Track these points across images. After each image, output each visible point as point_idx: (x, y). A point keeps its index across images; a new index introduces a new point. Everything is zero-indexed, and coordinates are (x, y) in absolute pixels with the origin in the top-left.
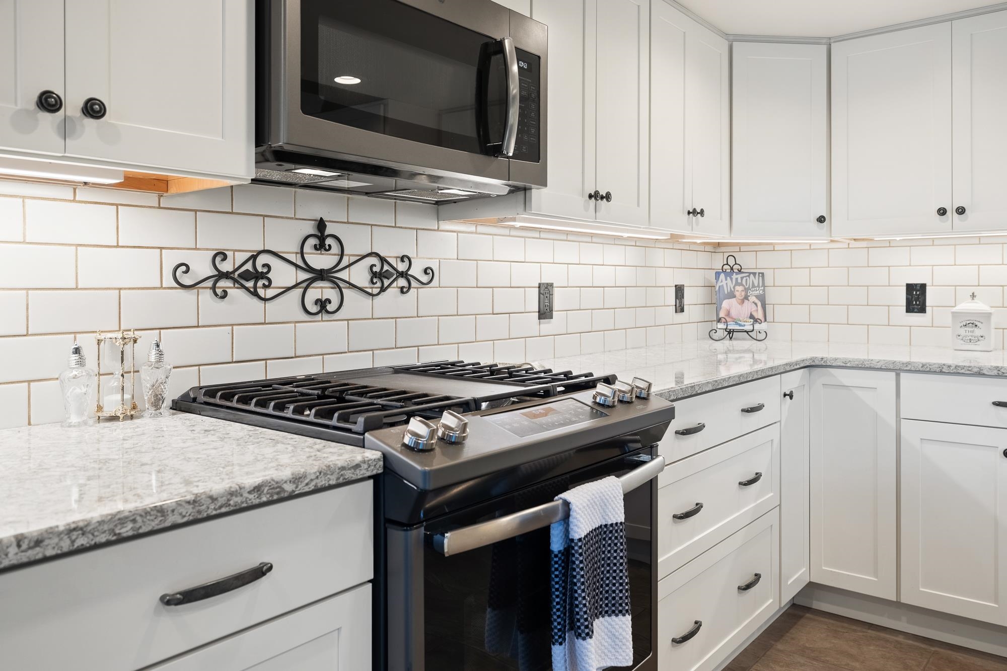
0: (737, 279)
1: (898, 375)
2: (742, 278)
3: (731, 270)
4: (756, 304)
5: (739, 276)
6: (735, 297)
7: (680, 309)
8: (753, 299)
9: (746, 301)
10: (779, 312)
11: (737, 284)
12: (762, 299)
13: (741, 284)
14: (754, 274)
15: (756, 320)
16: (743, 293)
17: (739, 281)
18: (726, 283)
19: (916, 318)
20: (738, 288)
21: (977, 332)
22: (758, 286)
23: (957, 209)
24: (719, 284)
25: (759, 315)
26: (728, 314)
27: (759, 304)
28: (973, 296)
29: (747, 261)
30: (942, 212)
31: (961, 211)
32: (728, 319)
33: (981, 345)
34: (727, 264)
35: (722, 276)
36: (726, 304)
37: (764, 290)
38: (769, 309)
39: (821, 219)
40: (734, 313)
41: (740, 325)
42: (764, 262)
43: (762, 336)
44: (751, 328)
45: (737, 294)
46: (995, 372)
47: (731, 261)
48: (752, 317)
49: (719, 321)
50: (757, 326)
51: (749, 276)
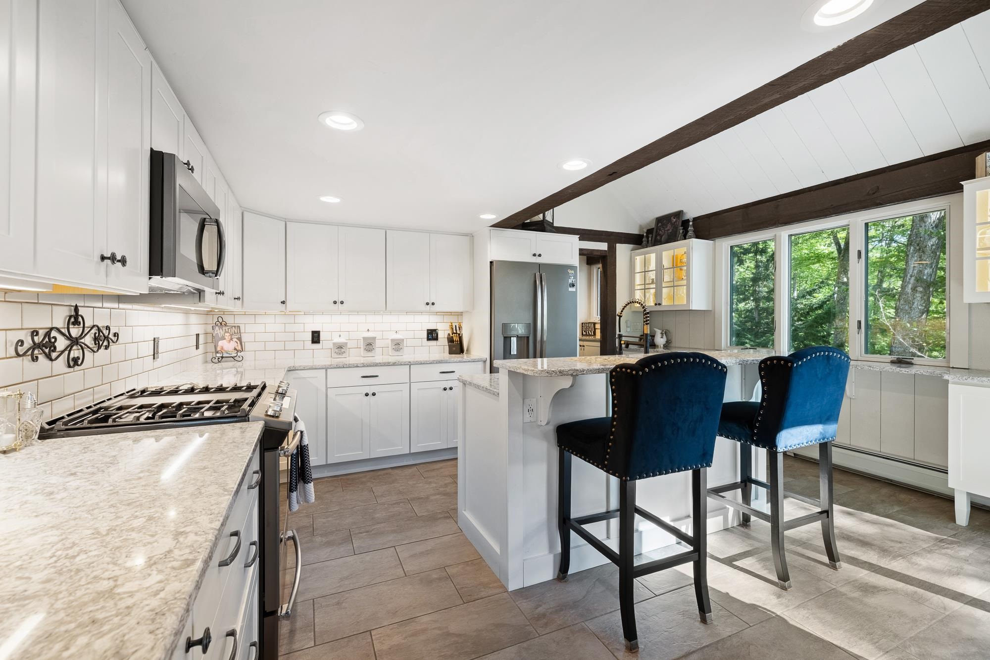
0: (225, 329)
1: (326, 370)
2: (228, 329)
3: (222, 324)
4: (237, 342)
5: (227, 328)
6: (225, 339)
7: (197, 348)
8: (235, 340)
9: (231, 341)
10: (248, 346)
11: (226, 332)
12: (240, 339)
13: (228, 332)
14: (235, 327)
15: (238, 351)
16: (230, 337)
17: (227, 330)
18: (219, 332)
19: (316, 346)
20: (226, 334)
21: (343, 350)
22: (237, 333)
23: (341, 302)
24: (216, 332)
25: (239, 348)
26: (222, 348)
27: (239, 342)
28: (340, 336)
29: (229, 320)
30: (335, 302)
31: (342, 303)
32: (223, 351)
33: (344, 355)
34: (218, 321)
35: (217, 328)
36: (221, 343)
37: (240, 335)
38: (243, 343)
39: (283, 302)
40: (226, 348)
41: (229, 354)
42: (239, 321)
43: (241, 358)
44: (236, 355)
45: (226, 337)
46: (362, 365)
47: (220, 320)
48: (235, 349)
49: (217, 352)
50: (239, 354)
51: (232, 328)
